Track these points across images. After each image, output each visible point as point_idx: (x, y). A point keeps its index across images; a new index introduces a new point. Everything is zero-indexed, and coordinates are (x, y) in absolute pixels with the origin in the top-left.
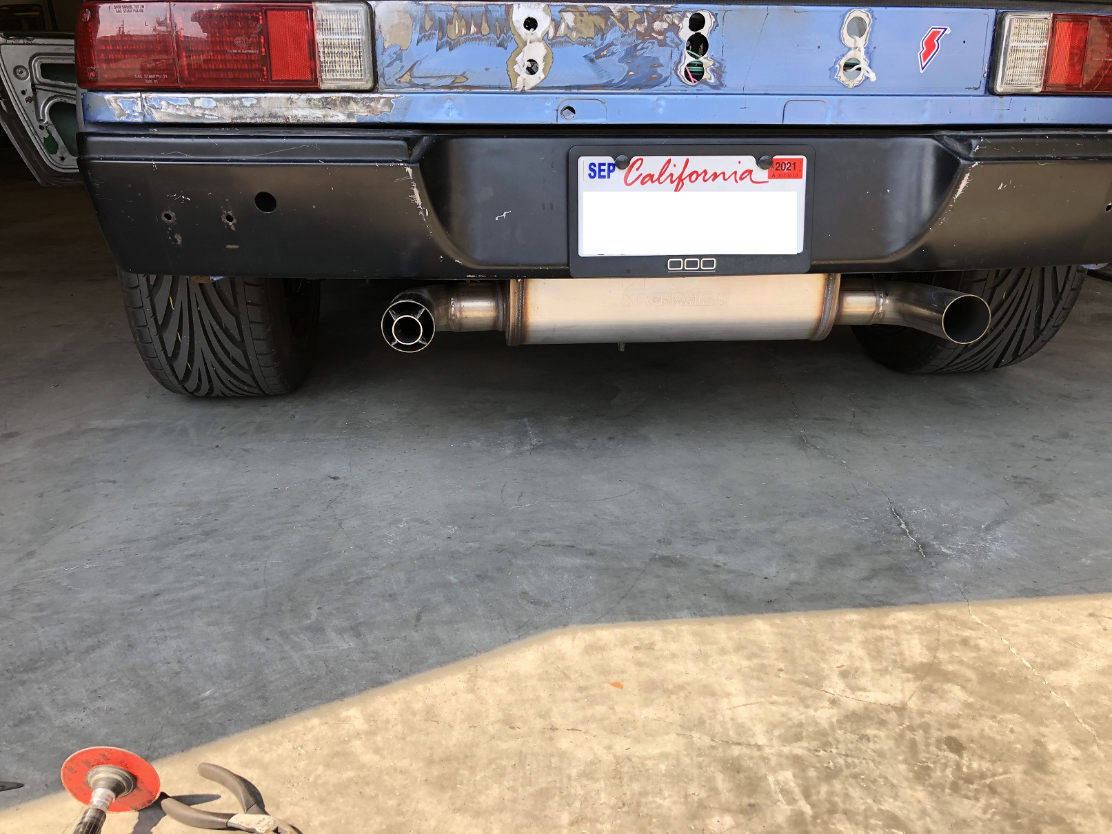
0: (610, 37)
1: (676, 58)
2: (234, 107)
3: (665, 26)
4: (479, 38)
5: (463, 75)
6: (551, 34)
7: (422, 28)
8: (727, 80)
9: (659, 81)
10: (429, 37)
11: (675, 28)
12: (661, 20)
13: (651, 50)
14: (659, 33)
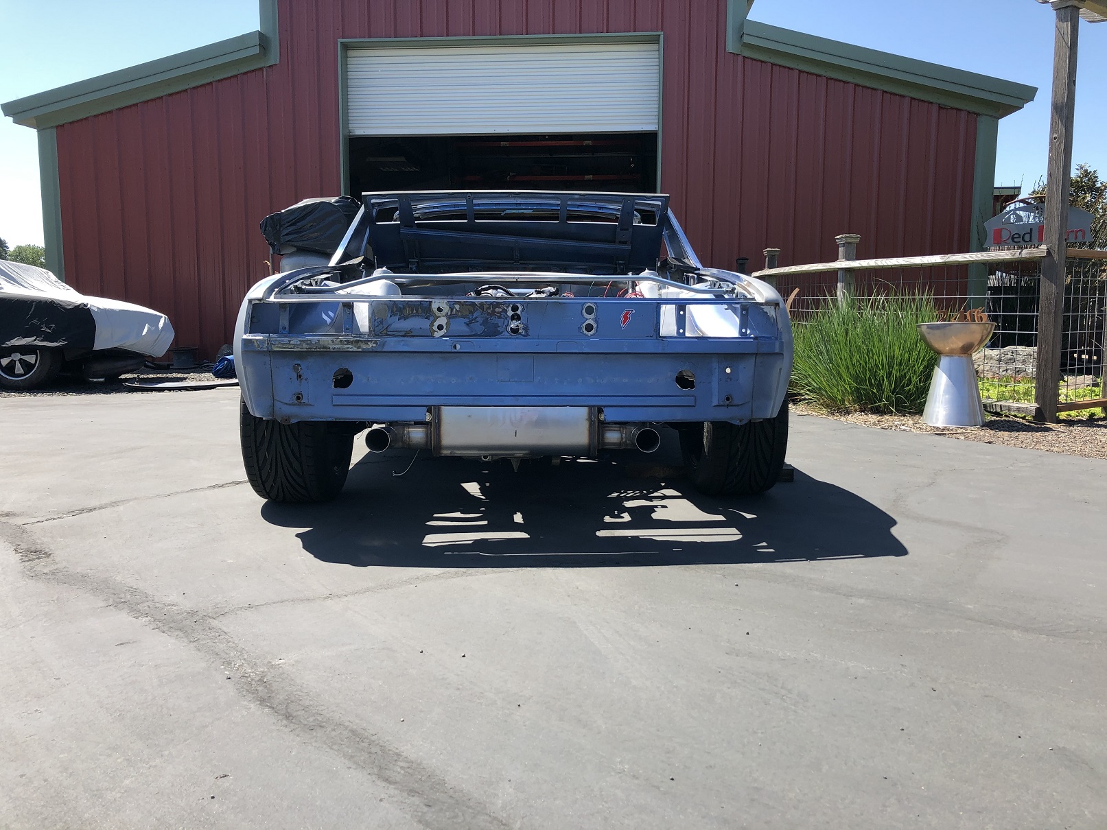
0: (476, 315)
1: (506, 324)
2: (308, 344)
3: (501, 310)
4: (418, 315)
5: (410, 331)
6: (449, 314)
7: (392, 312)
8: (530, 332)
9: (499, 333)
10: (395, 315)
11: (506, 311)
12: (499, 308)
13: (494, 320)
14: (498, 313)
